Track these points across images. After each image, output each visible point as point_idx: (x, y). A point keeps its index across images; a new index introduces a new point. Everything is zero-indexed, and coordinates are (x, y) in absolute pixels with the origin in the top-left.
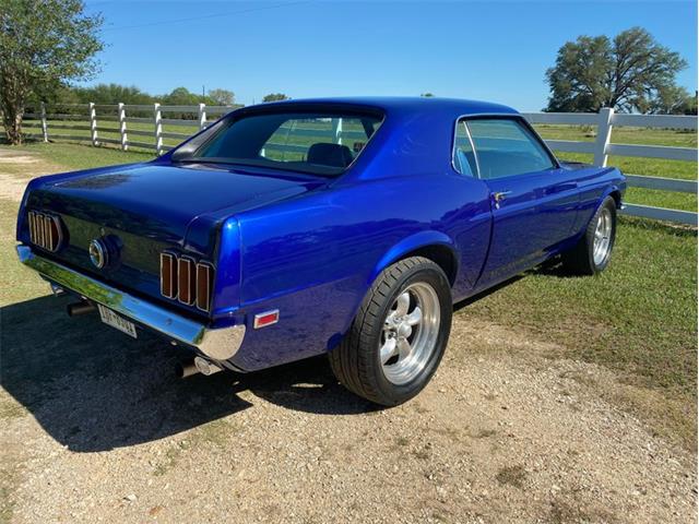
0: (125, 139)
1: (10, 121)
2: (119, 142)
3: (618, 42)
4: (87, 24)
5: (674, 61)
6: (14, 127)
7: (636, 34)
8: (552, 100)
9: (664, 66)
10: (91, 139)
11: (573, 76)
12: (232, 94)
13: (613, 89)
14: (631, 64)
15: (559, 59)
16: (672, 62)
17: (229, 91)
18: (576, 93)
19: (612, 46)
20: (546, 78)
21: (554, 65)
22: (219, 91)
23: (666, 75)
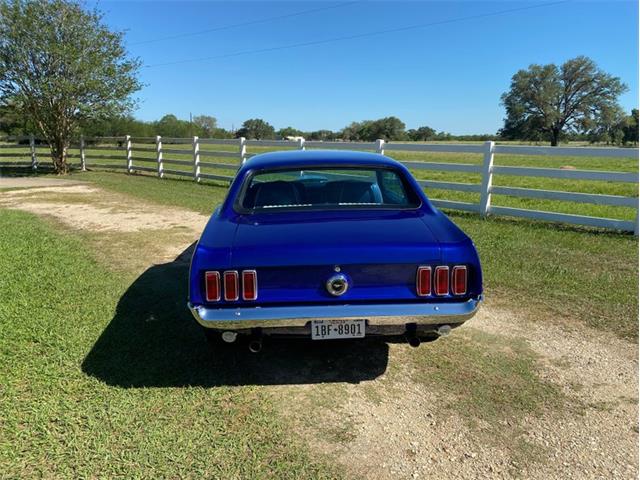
0: (161, 168)
1: (57, 154)
2: (156, 171)
3: (565, 69)
4: (127, 67)
5: (616, 85)
6: (61, 159)
7: (581, 62)
8: (507, 121)
9: (607, 89)
10: (126, 167)
11: (526, 99)
12: (215, 120)
13: (562, 111)
14: (578, 88)
15: (513, 85)
16: (614, 86)
17: (212, 116)
18: (529, 115)
19: (561, 73)
20: (502, 102)
21: (508, 90)
22: (203, 117)
23: (609, 98)
